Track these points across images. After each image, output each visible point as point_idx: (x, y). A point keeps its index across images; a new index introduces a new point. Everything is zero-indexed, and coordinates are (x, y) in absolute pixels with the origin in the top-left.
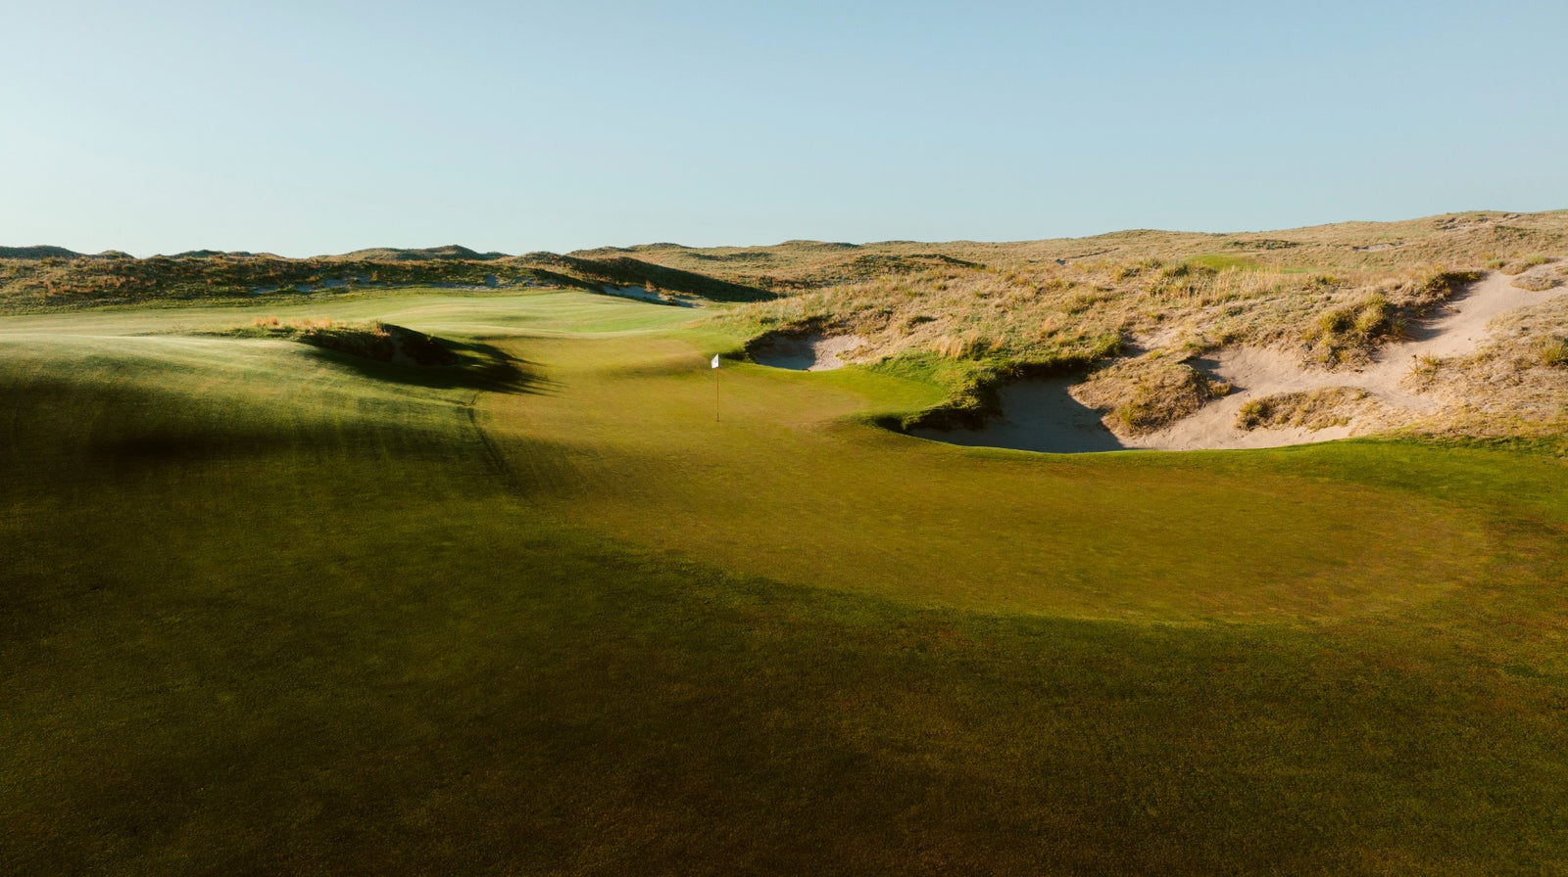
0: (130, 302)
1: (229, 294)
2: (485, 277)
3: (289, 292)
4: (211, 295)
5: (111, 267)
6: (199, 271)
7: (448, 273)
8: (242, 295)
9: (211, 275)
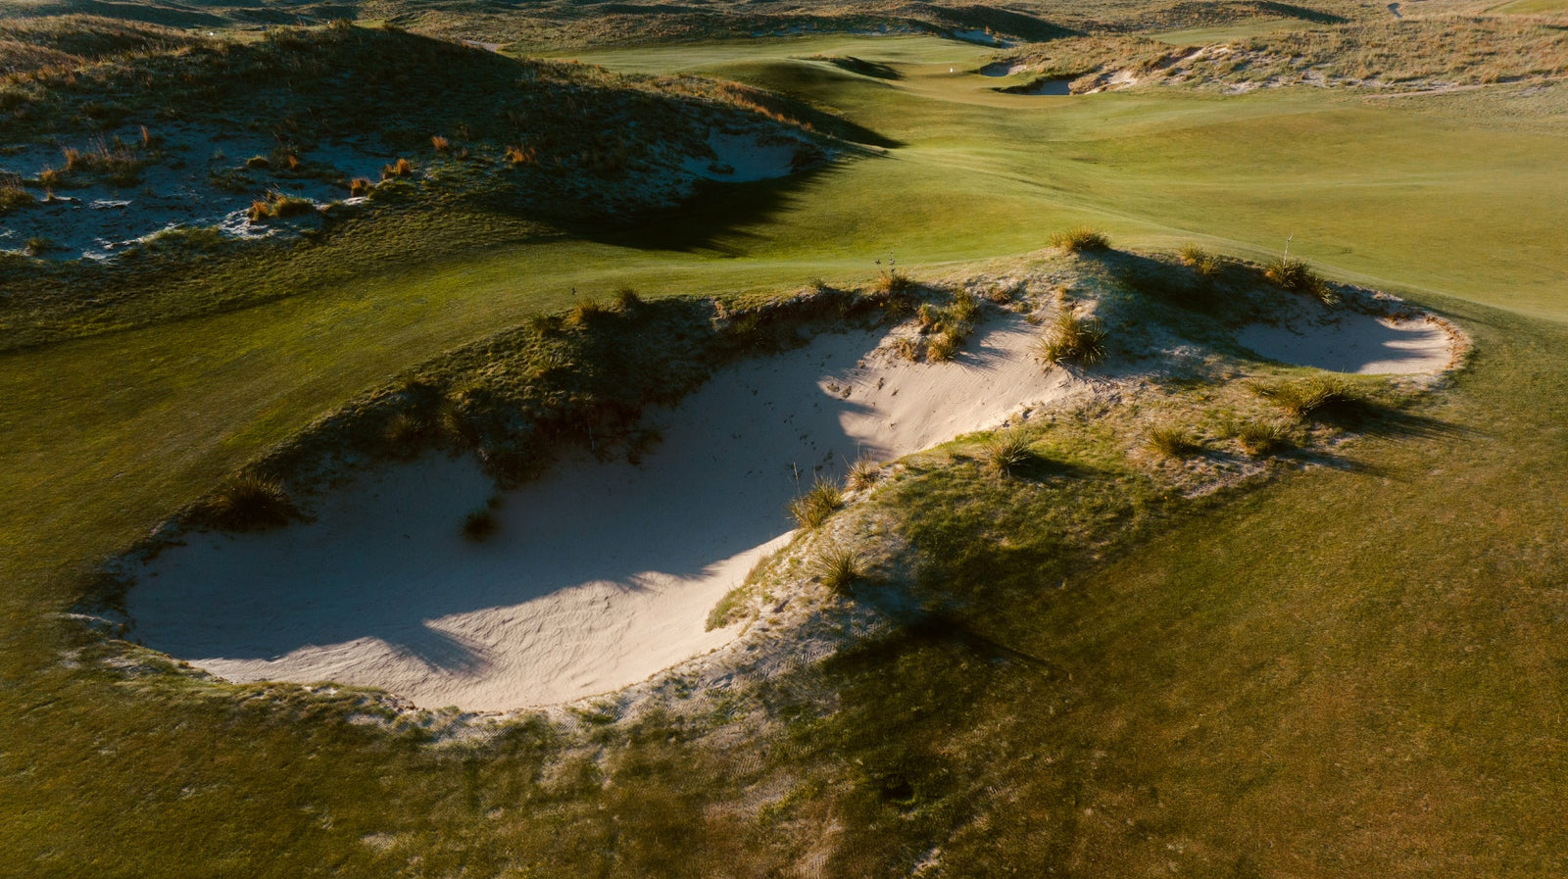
0: (698, 40)
1: (743, 36)
2: (879, 25)
3: (772, 35)
4: (734, 37)
5: (679, 20)
6: (723, 22)
7: (856, 22)
8: (748, 37)
9: (730, 24)
